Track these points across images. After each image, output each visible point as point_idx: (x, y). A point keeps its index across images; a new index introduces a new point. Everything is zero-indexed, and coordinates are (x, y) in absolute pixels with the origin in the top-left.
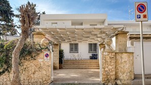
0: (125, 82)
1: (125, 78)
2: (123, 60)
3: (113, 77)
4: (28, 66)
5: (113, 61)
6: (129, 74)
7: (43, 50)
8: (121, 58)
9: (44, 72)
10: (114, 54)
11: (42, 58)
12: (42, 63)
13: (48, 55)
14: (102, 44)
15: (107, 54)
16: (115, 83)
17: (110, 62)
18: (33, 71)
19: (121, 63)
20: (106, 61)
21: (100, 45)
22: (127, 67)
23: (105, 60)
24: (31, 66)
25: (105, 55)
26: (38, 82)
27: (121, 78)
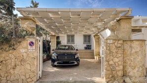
0: (137, 80)
1: (136, 75)
2: (133, 51)
3: (120, 73)
4: (7, 58)
5: (120, 51)
6: (141, 69)
7: (26, 37)
8: (131, 47)
9: (28, 67)
10: (121, 42)
11: (24, 48)
12: (25, 54)
13: (32, 43)
14: (97, 35)
15: (111, 42)
16: (122, 81)
17: (117, 53)
18: (13, 64)
19: (131, 54)
20: (111, 52)
21: (94, 36)
22: (139, 60)
23: (109, 50)
24: (11, 58)
25: (110, 44)
26: (20, 80)
27: (131, 74)
